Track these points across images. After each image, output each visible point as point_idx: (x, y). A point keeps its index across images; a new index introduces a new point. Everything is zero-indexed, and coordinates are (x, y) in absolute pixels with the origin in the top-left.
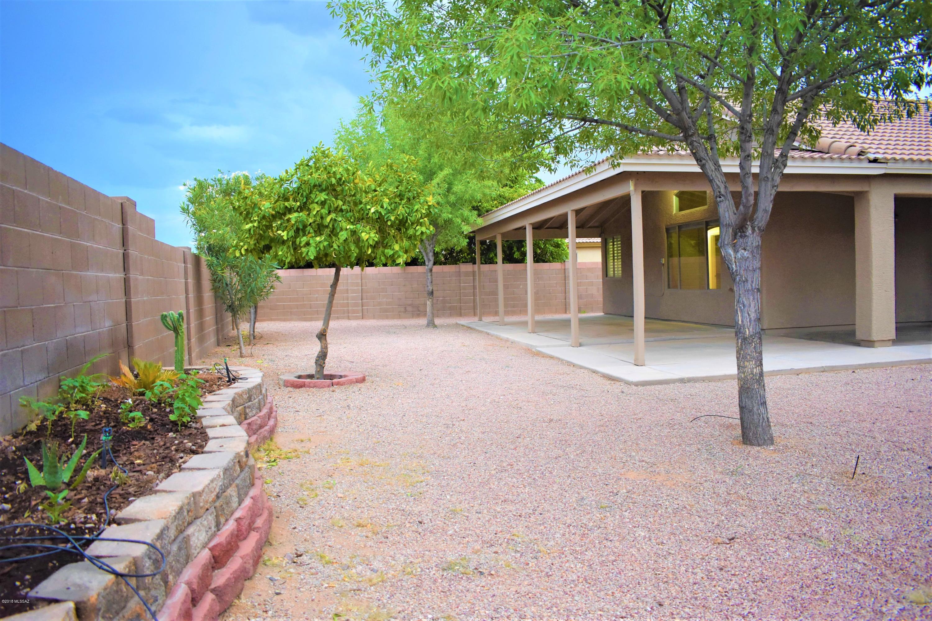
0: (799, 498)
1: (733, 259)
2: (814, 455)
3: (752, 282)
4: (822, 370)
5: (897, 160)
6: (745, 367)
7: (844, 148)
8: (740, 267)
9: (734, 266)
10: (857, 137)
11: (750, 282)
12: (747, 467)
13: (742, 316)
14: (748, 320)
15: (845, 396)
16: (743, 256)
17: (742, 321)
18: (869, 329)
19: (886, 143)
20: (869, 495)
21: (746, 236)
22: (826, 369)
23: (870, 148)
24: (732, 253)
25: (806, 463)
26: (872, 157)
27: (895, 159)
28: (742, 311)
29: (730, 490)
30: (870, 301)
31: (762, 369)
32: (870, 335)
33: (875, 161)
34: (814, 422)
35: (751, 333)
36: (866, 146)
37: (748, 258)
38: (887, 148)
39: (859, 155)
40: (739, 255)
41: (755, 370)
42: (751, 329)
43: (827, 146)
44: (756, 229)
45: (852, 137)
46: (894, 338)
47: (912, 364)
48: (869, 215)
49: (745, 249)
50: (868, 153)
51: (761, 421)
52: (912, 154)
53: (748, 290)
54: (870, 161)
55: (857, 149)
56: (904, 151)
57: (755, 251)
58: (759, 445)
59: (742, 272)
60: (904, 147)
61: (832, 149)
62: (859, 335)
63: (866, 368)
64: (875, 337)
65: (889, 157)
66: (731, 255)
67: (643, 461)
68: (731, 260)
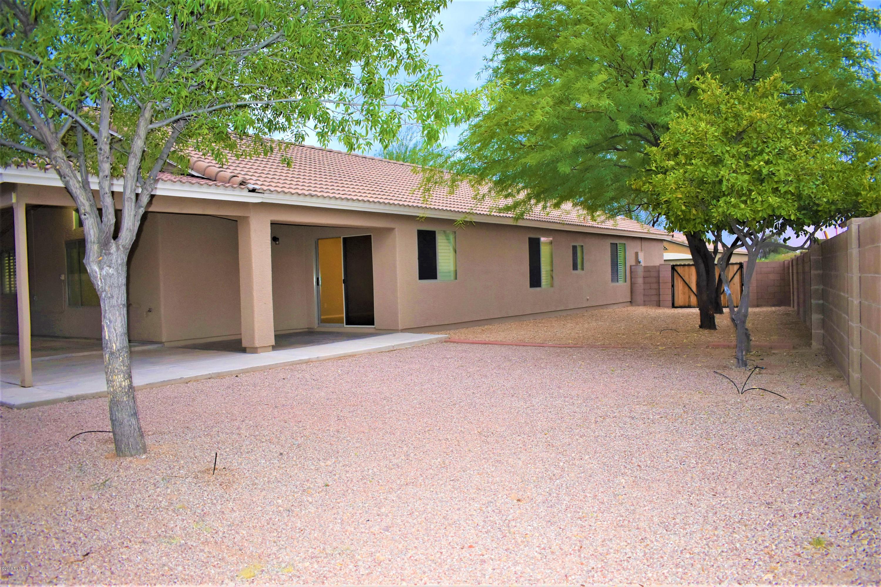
0: (161, 502)
1: (99, 276)
2: (183, 458)
3: (118, 298)
4: (209, 376)
5: (272, 191)
6: (113, 381)
7: (228, 178)
8: (105, 284)
9: (99, 283)
10: (241, 169)
11: (115, 298)
12: (116, 478)
13: (109, 331)
14: (115, 335)
15: (225, 399)
16: (108, 274)
17: (109, 337)
18: (253, 338)
19: (265, 176)
20: (225, 487)
21: (110, 254)
22: (213, 376)
23: (251, 179)
24: (97, 270)
25: (174, 466)
26: (251, 187)
27: (270, 190)
28: (108, 326)
29: (94, 505)
30: (253, 312)
31: (131, 382)
32: (254, 343)
33: (253, 191)
34: (190, 426)
35: (119, 348)
36: (248, 177)
37: (113, 274)
38: (265, 181)
39: (241, 184)
40: (104, 272)
41: (123, 383)
42: (118, 344)
43: (214, 174)
44: (121, 247)
45: (237, 168)
46: (274, 344)
47: (286, 366)
48: (250, 238)
49: (110, 267)
50: (248, 183)
51: (132, 432)
52: (284, 187)
53: (114, 306)
54: (250, 191)
55: (240, 179)
56: (278, 184)
57: (120, 268)
58: (132, 456)
59: (107, 288)
60: (280, 181)
61: (218, 178)
62: (244, 344)
63: (248, 372)
64: (257, 344)
65: (265, 188)
66: (96, 272)
67: (5, 489)
68: (97, 277)
